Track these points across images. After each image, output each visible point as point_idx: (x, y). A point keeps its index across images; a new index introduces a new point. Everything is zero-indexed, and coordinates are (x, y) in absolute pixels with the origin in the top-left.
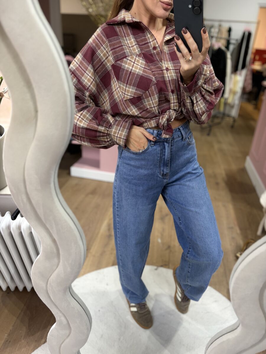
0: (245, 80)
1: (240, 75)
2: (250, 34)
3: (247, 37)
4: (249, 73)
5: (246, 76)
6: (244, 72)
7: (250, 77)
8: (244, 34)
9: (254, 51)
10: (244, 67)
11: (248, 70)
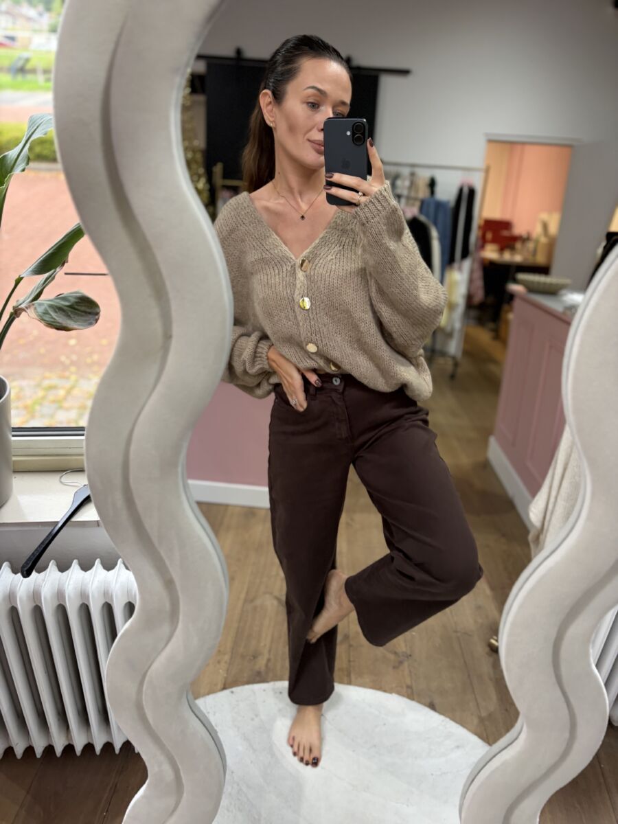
0: (471, 281)
1: (460, 269)
2: (472, 192)
3: (467, 197)
4: (477, 266)
5: (472, 272)
6: (467, 264)
7: (478, 274)
8: (461, 190)
9: (482, 223)
10: (465, 254)
11: (473, 261)
